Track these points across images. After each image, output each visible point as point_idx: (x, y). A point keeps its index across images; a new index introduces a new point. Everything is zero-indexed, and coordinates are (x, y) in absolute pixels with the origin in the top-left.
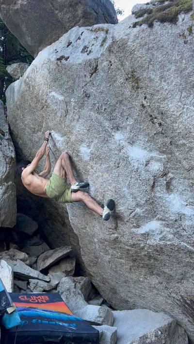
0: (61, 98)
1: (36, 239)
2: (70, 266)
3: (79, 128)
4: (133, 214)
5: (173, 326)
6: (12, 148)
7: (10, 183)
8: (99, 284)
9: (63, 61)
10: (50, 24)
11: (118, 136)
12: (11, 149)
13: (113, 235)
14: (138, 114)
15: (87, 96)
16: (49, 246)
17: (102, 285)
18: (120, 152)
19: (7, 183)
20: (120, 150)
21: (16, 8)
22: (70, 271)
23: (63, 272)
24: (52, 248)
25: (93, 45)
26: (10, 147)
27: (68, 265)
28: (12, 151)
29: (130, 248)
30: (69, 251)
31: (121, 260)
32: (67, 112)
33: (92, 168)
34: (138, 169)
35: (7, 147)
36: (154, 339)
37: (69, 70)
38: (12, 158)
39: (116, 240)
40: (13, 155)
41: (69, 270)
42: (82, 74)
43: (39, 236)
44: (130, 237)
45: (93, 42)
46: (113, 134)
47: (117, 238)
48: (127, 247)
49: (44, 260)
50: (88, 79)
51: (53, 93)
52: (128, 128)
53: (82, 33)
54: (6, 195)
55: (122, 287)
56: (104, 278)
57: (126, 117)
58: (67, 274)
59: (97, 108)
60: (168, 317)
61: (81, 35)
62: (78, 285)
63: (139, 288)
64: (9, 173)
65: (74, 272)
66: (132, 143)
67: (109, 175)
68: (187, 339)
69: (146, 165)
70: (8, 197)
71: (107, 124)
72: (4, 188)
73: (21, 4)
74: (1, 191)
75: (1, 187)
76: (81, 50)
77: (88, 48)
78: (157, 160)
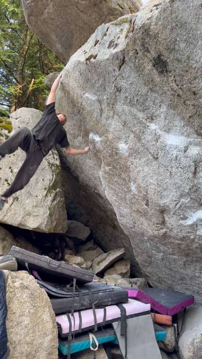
0: (94, 98)
1: (90, 245)
2: (124, 268)
3: (114, 125)
4: (178, 206)
7: (58, 190)
8: (156, 283)
9: (92, 60)
10: (78, 28)
11: (153, 126)
13: (162, 231)
14: (170, 99)
15: (119, 90)
17: (159, 284)
18: (158, 142)
19: (55, 190)
20: (157, 140)
21: (43, 18)
22: (126, 273)
23: (119, 274)
24: (105, 252)
25: (118, 38)
26: (55, 156)
27: (123, 267)
28: (57, 159)
29: (180, 242)
30: (122, 253)
31: (174, 257)
32: (101, 110)
33: (132, 164)
34: (176, 157)
37: (98, 68)
38: (57, 166)
39: (165, 236)
40: (58, 162)
41: (124, 272)
42: (111, 69)
43: (92, 241)
44: (179, 230)
45: (118, 35)
46: (148, 124)
47: (166, 233)
48: (177, 242)
49: (98, 264)
50: (117, 73)
51: (87, 95)
52: (162, 116)
53: (107, 29)
54: (55, 202)
55: (179, 285)
56: (160, 278)
57: (159, 104)
58: (123, 275)
59: (129, 100)
61: (107, 31)
62: (135, 286)
63: (196, 284)
64: (55, 181)
65: (129, 274)
66: (168, 131)
67: (150, 168)
69: (185, 151)
70: (58, 203)
71: (141, 115)
72: (53, 195)
73: (48, 13)
74: (50, 198)
75: (50, 194)
76: (107, 46)
77: (114, 42)
78: (196, 145)
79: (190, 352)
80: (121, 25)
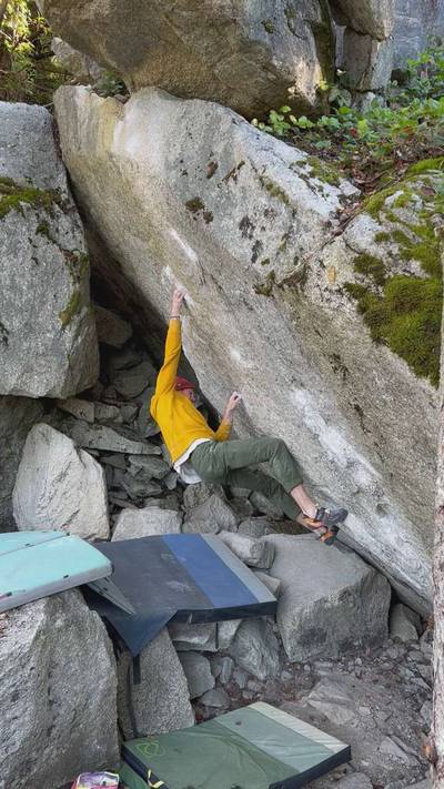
0: (191, 254)
1: (130, 357)
5: (369, 579)
6: (80, 236)
7: (82, 314)
12: (79, 239)
19: (78, 314)
25: (264, 229)
26: (77, 233)
28: (81, 242)
35: (71, 234)
36: (337, 603)
38: (83, 260)
40: (84, 250)
45: (263, 221)
46: (293, 388)
50: (251, 291)
51: (174, 234)
53: (240, 166)
54: (80, 340)
61: (239, 168)
64: (80, 294)
66: (327, 420)
69: (348, 467)
70: (84, 340)
72: (74, 328)
73: (96, 15)
74: (69, 334)
75: (68, 327)
76: (238, 220)
77: (253, 228)
78: (368, 471)
79: (294, 625)
80: (273, 195)
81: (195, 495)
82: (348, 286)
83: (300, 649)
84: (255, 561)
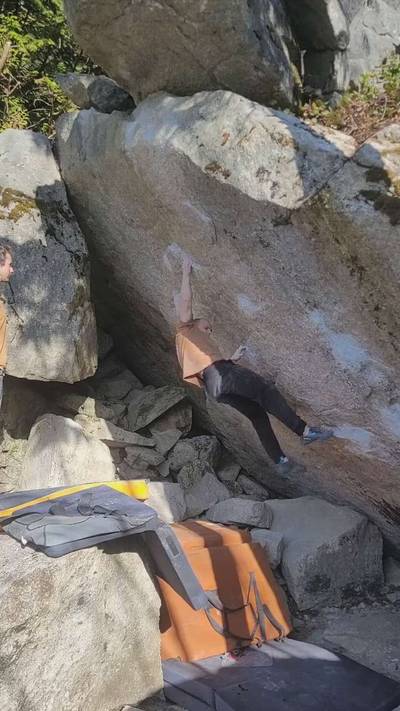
0: (206, 219)
4: (327, 412)
5: (363, 527)
6: (81, 240)
8: (237, 449)
9: (221, 178)
11: (315, 318)
12: (80, 242)
15: (264, 244)
16: (135, 374)
17: (242, 451)
18: (317, 337)
19: (82, 307)
22: (185, 428)
25: (279, 172)
26: (78, 237)
27: (180, 417)
28: (82, 244)
32: (216, 240)
33: (258, 332)
40: (85, 251)
41: (183, 426)
42: (257, 214)
46: (307, 310)
49: (141, 414)
50: (270, 226)
51: (188, 203)
52: (336, 314)
53: (252, 129)
54: (84, 329)
57: (334, 301)
59: (280, 267)
60: (357, 514)
62: (204, 455)
65: (190, 428)
68: (381, 540)
69: (361, 370)
71: (297, 295)
72: (79, 318)
74: (75, 323)
76: (254, 171)
77: (269, 173)
78: (379, 369)
79: (300, 571)
80: (283, 145)
81: (189, 476)
82: (363, 193)
83: (307, 596)
84: (256, 520)
